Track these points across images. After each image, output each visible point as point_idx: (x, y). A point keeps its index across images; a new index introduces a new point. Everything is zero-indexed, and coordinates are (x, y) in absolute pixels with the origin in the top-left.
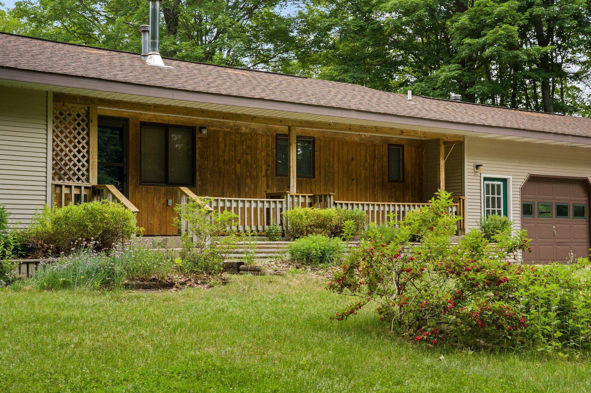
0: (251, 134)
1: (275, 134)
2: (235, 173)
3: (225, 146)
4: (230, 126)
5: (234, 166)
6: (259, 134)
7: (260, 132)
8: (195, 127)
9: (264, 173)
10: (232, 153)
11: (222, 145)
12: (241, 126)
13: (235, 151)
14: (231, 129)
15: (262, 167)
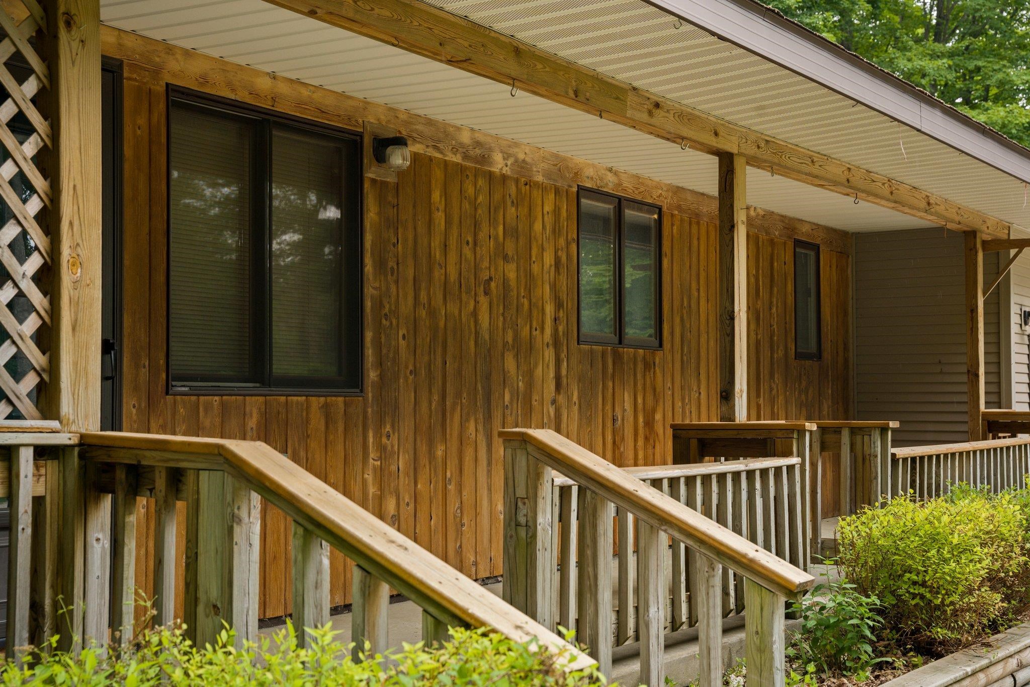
0: (517, 181)
1: (575, 189)
2: (477, 333)
3: (449, 222)
4: (462, 145)
5: (472, 303)
6: (537, 185)
7: (539, 178)
8: (361, 135)
9: (548, 331)
10: (467, 252)
11: (439, 217)
12: (490, 149)
13: (475, 244)
14: (466, 157)
15: (543, 309)
